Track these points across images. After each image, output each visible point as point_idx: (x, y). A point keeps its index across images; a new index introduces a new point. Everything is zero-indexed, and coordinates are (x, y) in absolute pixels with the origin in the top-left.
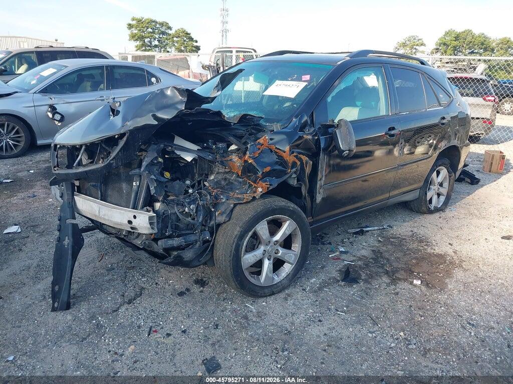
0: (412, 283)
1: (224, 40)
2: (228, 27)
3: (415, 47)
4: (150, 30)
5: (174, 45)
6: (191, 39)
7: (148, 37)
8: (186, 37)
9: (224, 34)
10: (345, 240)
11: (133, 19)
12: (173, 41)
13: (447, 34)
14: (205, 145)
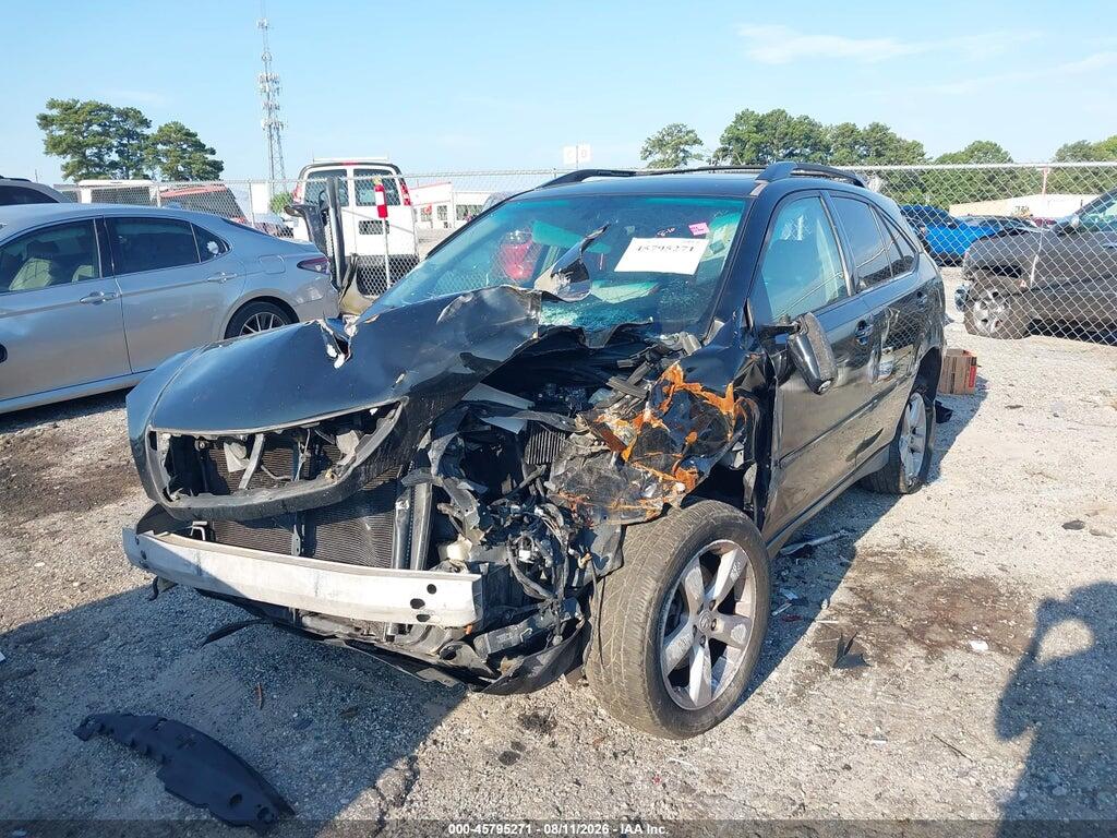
0: (969, 649)
1: (276, 146)
2: (281, 116)
3: (682, 147)
4: (95, 128)
5: (160, 161)
6: (200, 147)
7: (93, 145)
8: (186, 141)
9: (274, 132)
10: (783, 573)
11: (52, 105)
12: (157, 153)
13: (741, 118)
14: (541, 396)
